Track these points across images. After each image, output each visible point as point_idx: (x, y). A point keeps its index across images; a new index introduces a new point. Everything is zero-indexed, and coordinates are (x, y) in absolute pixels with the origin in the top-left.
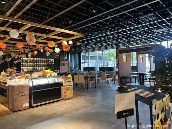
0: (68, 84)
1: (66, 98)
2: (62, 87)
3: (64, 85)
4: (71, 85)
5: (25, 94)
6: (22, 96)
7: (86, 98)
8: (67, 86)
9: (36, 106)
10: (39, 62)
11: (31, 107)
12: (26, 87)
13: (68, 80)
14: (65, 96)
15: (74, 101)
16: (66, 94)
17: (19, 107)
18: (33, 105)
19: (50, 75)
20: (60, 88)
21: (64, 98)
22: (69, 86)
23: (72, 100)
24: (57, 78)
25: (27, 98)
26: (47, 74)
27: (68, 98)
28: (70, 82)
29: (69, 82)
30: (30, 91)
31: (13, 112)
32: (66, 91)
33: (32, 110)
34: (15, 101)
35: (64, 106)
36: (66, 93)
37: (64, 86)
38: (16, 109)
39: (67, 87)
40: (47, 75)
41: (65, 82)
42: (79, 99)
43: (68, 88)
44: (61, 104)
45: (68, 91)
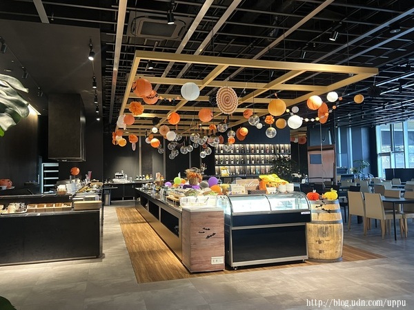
0: (325, 217)
1: (322, 256)
2: (309, 225)
3: (313, 218)
4: (335, 222)
5: (214, 234)
6: (208, 237)
7: (388, 266)
8: (323, 222)
9: (240, 268)
10: (255, 153)
11: (228, 267)
12: (217, 217)
13: (327, 207)
14: (318, 252)
15: (347, 270)
16: (321, 247)
17: (202, 262)
18: (235, 264)
19: (275, 189)
20: (304, 228)
21: (315, 256)
22: (330, 223)
23: (339, 264)
24: (294, 199)
25: (220, 244)
26: (268, 186)
27: (328, 257)
28: (334, 211)
29: (329, 211)
30: (226, 228)
31: (191, 273)
32: (321, 239)
33: (230, 275)
34: (194, 247)
35: (314, 279)
36: (320, 242)
37: (314, 222)
38: (195, 267)
39: (324, 226)
40: (267, 188)
41: (316, 212)
42: (363, 265)
43: (327, 228)
44: (306, 272)
45: (327, 238)
